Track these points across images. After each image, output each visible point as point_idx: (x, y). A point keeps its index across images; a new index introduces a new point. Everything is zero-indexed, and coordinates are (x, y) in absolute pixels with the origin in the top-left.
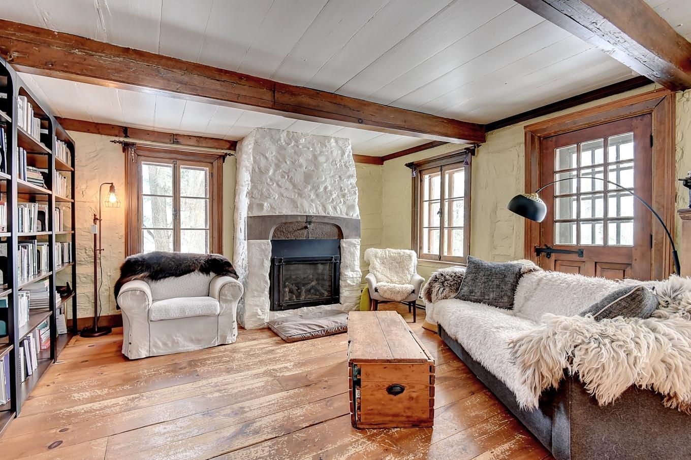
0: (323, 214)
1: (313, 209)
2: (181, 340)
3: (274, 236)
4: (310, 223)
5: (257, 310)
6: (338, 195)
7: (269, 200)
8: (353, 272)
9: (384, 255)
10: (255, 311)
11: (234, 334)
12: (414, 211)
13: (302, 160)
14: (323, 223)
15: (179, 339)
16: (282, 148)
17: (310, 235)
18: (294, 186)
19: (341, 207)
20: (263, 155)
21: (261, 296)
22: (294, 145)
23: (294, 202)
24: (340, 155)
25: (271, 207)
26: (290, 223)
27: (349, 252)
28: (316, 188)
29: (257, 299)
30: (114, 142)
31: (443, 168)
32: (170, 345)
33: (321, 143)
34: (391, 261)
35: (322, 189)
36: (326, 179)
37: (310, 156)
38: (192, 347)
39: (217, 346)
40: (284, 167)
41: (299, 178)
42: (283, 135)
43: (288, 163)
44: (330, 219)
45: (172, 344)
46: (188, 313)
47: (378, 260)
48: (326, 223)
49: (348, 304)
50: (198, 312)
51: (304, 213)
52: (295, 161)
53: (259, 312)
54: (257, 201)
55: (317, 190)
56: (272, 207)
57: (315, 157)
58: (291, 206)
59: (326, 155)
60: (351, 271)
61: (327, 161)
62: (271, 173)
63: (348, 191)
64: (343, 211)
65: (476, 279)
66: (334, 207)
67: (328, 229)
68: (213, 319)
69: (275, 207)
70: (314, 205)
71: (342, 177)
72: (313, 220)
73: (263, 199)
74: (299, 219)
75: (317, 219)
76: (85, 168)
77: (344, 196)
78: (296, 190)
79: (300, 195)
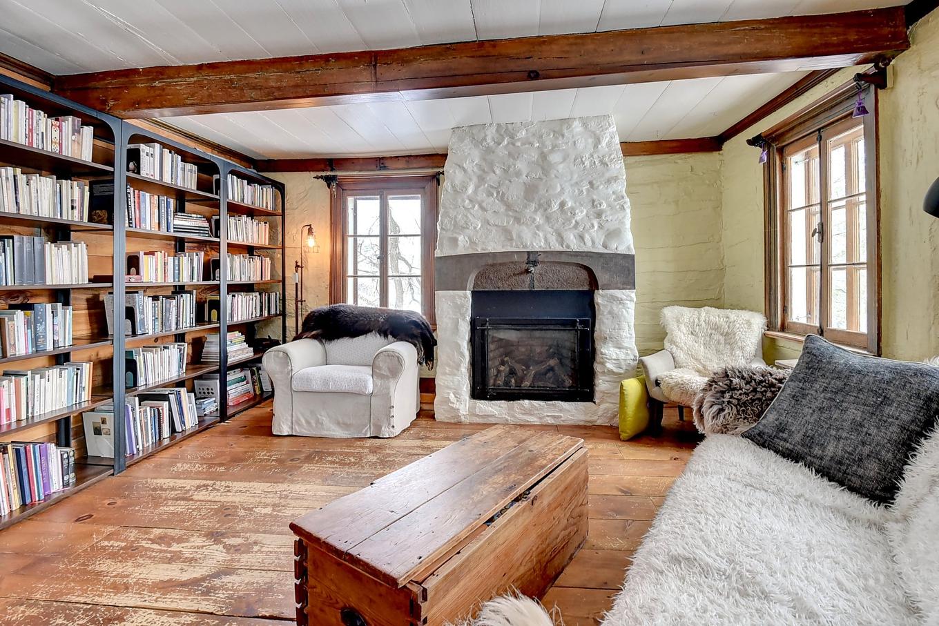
0: (559, 248)
1: (538, 239)
2: (325, 420)
3: (476, 285)
4: (535, 263)
5: (449, 394)
6: (587, 215)
7: (467, 231)
8: (620, 348)
9: (696, 320)
10: (446, 395)
11: (392, 424)
12: (770, 232)
13: (521, 165)
14: (559, 263)
15: (324, 418)
16: (489, 150)
17: (536, 284)
18: (509, 206)
19: (594, 234)
20: (459, 166)
21: (455, 375)
22: (508, 143)
23: (507, 232)
24: (590, 147)
25: (470, 240)
26: (500, 264)
27: (610, 313)
28: (544, 206)
29: (450, 378)
30: (317, 178)
31: (823, 134)
32: (314, 425)
33: (554, 131)
34: (709, 331)
35: (555, 207)
36: (562, 189)
37: (534, 155)
38: (339, 433)
39: (369, 438)
40: (492, 179)
41: (515, 192)
42: (491, 133)
43: (498, 172)
44: (571, 255)
45: (316, 424)
46: (332, 387)
47: (683, 328)
48: (564, 263)
49: (607, 405)
50: (344, 388)
51: (523, 247)
52: (509, 167)
53: (452, 397)
54: (449, 234)
55: (546, 210)
56: (472, 242)
57: (543, 156)
58: (503, 238)
59: (563, 149)
60: (614, 347)
61: (564, 160)
62: (470, 190)
63: (609, 205)
64: (597, 241)
65: (804, 396)
66: (580, 236)
67: (566, 272)
68: (364, 400)
69: (477, 242)
70: (541, 234)
71: (594, 182)
72: (540, 259)
73: (457, 231)
74: (516, 258)
75: (547, 257)
76: (296, 210)
77: (599, 215)
78: (510, 213)
79: (517, 220)
